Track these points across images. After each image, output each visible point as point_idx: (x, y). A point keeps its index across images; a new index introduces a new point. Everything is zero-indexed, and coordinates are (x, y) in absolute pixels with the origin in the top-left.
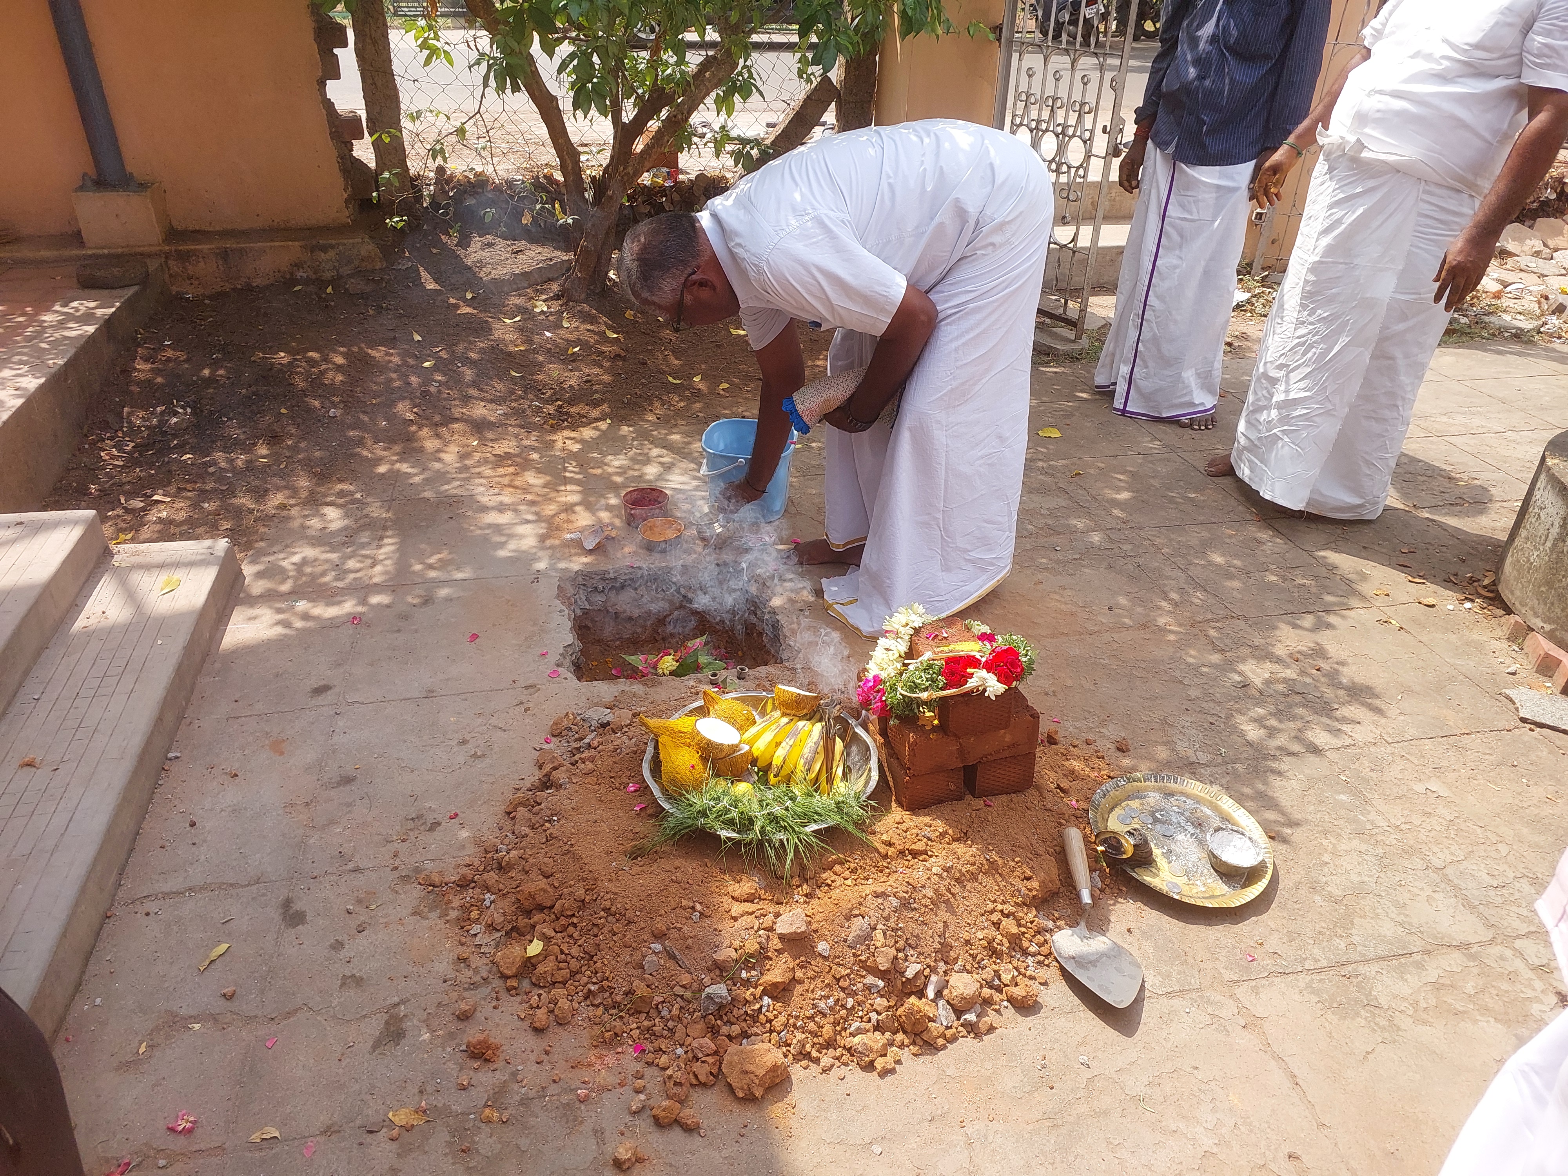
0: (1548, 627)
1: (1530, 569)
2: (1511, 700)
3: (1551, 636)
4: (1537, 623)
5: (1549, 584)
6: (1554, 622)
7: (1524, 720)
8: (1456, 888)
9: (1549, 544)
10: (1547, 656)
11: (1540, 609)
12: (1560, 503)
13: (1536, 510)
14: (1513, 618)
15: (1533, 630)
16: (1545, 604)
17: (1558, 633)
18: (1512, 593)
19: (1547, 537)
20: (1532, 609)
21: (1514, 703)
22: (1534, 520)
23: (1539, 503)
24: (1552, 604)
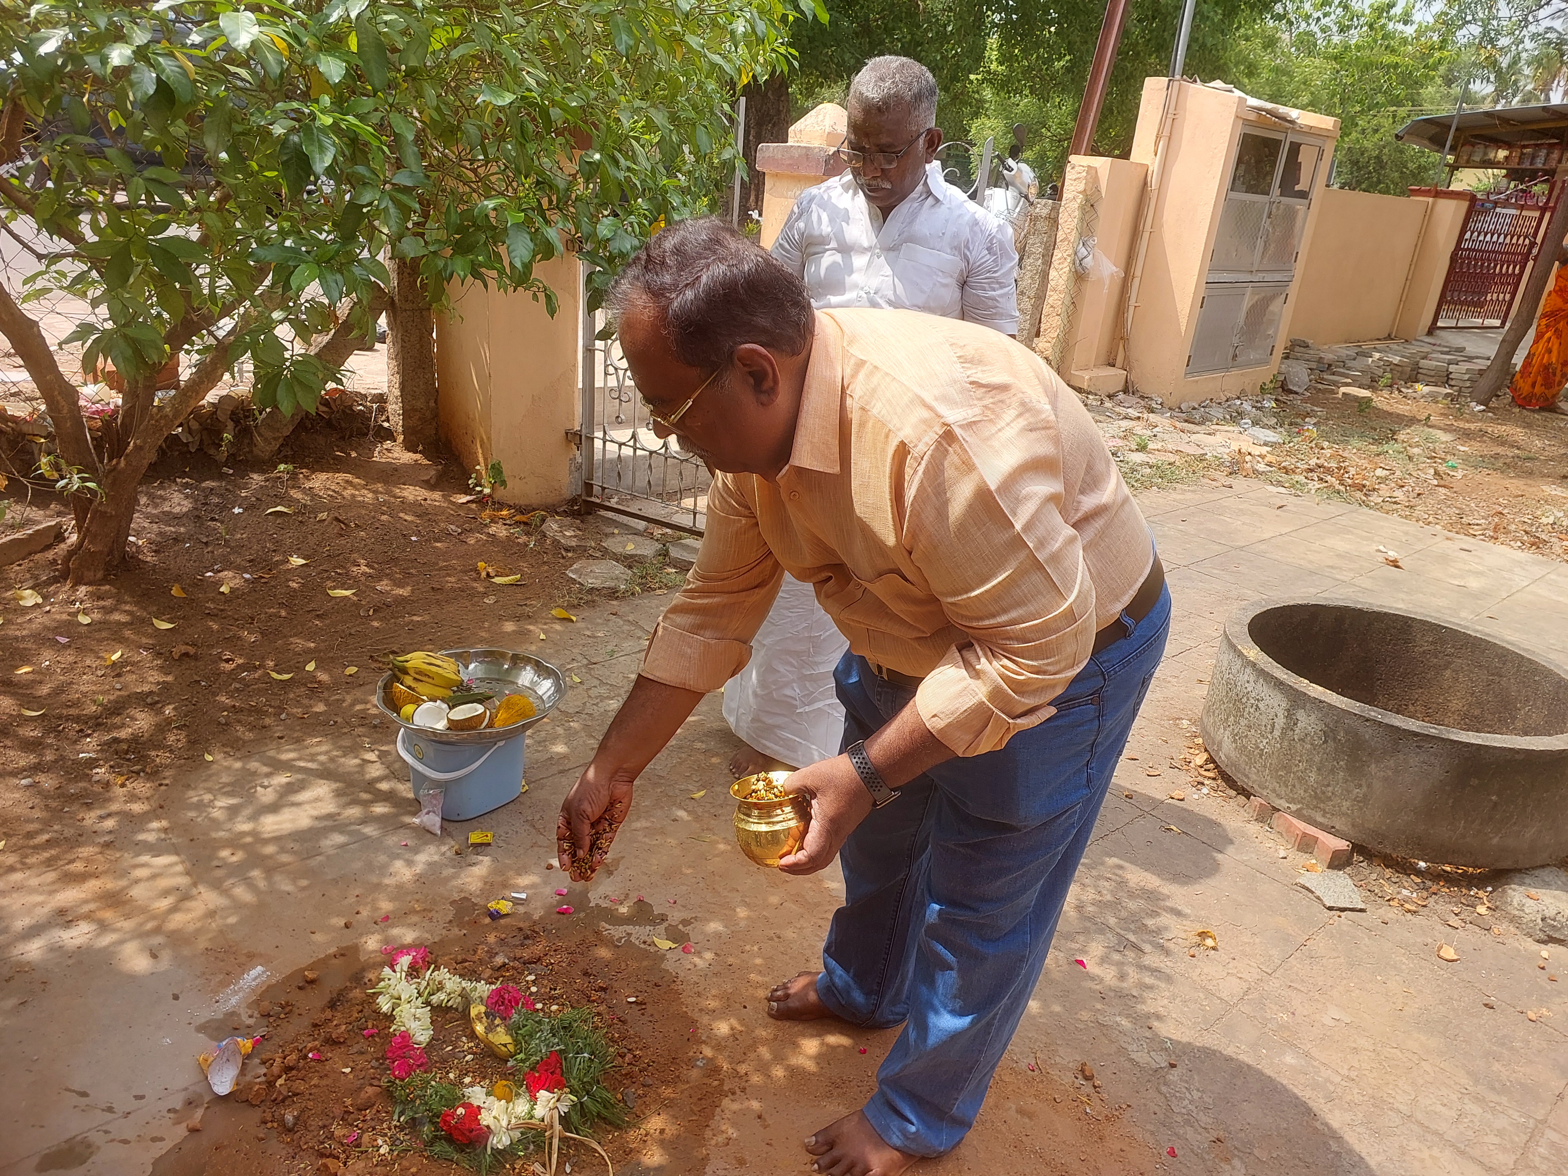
0: (1294, 807)
1: (1261, 755)
2: (1308, 889)
3: (1298, 815)
4: (1282, 803)
5: (1287, 768)
6: (1299, 802)
7: (1330, 909)
8: (1436, 1133)
9: (1277, 733)
10: (1305, 835)
11: (1282, 791)
12: (1280, 696)
13: (1252, 701)
14: (1256, 801)
15: (1279, 810)
16: (1287, 786)
17: (1305, 812)
18: (1247, 776)
19: (1273, 726)
20: (1274, 791)
21: (1312, 892)
22: (1252, 710)
23: (1253, 695)
24: (1294, 786)
